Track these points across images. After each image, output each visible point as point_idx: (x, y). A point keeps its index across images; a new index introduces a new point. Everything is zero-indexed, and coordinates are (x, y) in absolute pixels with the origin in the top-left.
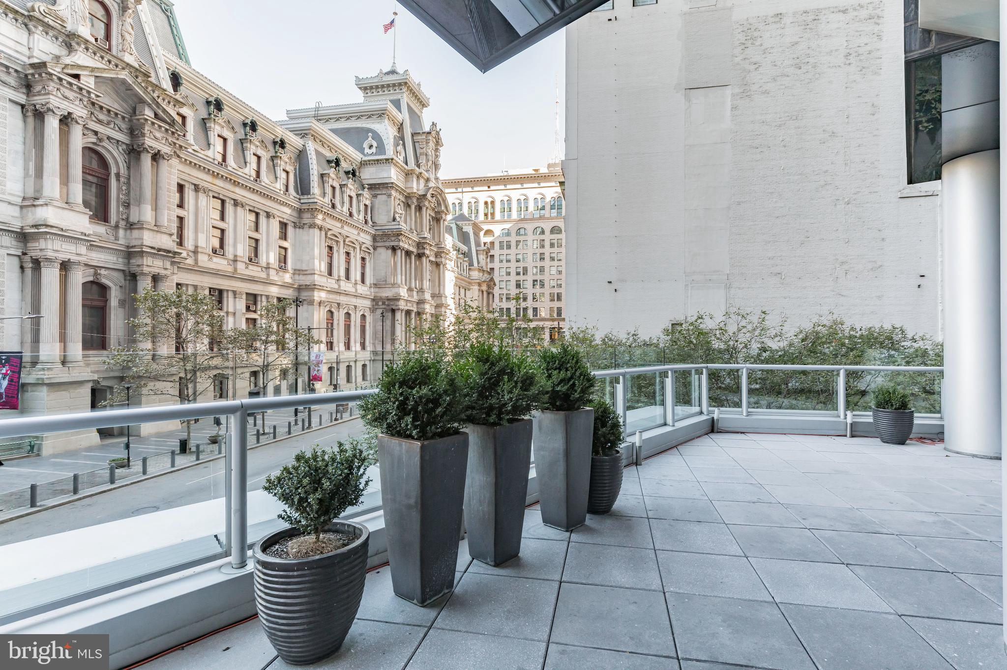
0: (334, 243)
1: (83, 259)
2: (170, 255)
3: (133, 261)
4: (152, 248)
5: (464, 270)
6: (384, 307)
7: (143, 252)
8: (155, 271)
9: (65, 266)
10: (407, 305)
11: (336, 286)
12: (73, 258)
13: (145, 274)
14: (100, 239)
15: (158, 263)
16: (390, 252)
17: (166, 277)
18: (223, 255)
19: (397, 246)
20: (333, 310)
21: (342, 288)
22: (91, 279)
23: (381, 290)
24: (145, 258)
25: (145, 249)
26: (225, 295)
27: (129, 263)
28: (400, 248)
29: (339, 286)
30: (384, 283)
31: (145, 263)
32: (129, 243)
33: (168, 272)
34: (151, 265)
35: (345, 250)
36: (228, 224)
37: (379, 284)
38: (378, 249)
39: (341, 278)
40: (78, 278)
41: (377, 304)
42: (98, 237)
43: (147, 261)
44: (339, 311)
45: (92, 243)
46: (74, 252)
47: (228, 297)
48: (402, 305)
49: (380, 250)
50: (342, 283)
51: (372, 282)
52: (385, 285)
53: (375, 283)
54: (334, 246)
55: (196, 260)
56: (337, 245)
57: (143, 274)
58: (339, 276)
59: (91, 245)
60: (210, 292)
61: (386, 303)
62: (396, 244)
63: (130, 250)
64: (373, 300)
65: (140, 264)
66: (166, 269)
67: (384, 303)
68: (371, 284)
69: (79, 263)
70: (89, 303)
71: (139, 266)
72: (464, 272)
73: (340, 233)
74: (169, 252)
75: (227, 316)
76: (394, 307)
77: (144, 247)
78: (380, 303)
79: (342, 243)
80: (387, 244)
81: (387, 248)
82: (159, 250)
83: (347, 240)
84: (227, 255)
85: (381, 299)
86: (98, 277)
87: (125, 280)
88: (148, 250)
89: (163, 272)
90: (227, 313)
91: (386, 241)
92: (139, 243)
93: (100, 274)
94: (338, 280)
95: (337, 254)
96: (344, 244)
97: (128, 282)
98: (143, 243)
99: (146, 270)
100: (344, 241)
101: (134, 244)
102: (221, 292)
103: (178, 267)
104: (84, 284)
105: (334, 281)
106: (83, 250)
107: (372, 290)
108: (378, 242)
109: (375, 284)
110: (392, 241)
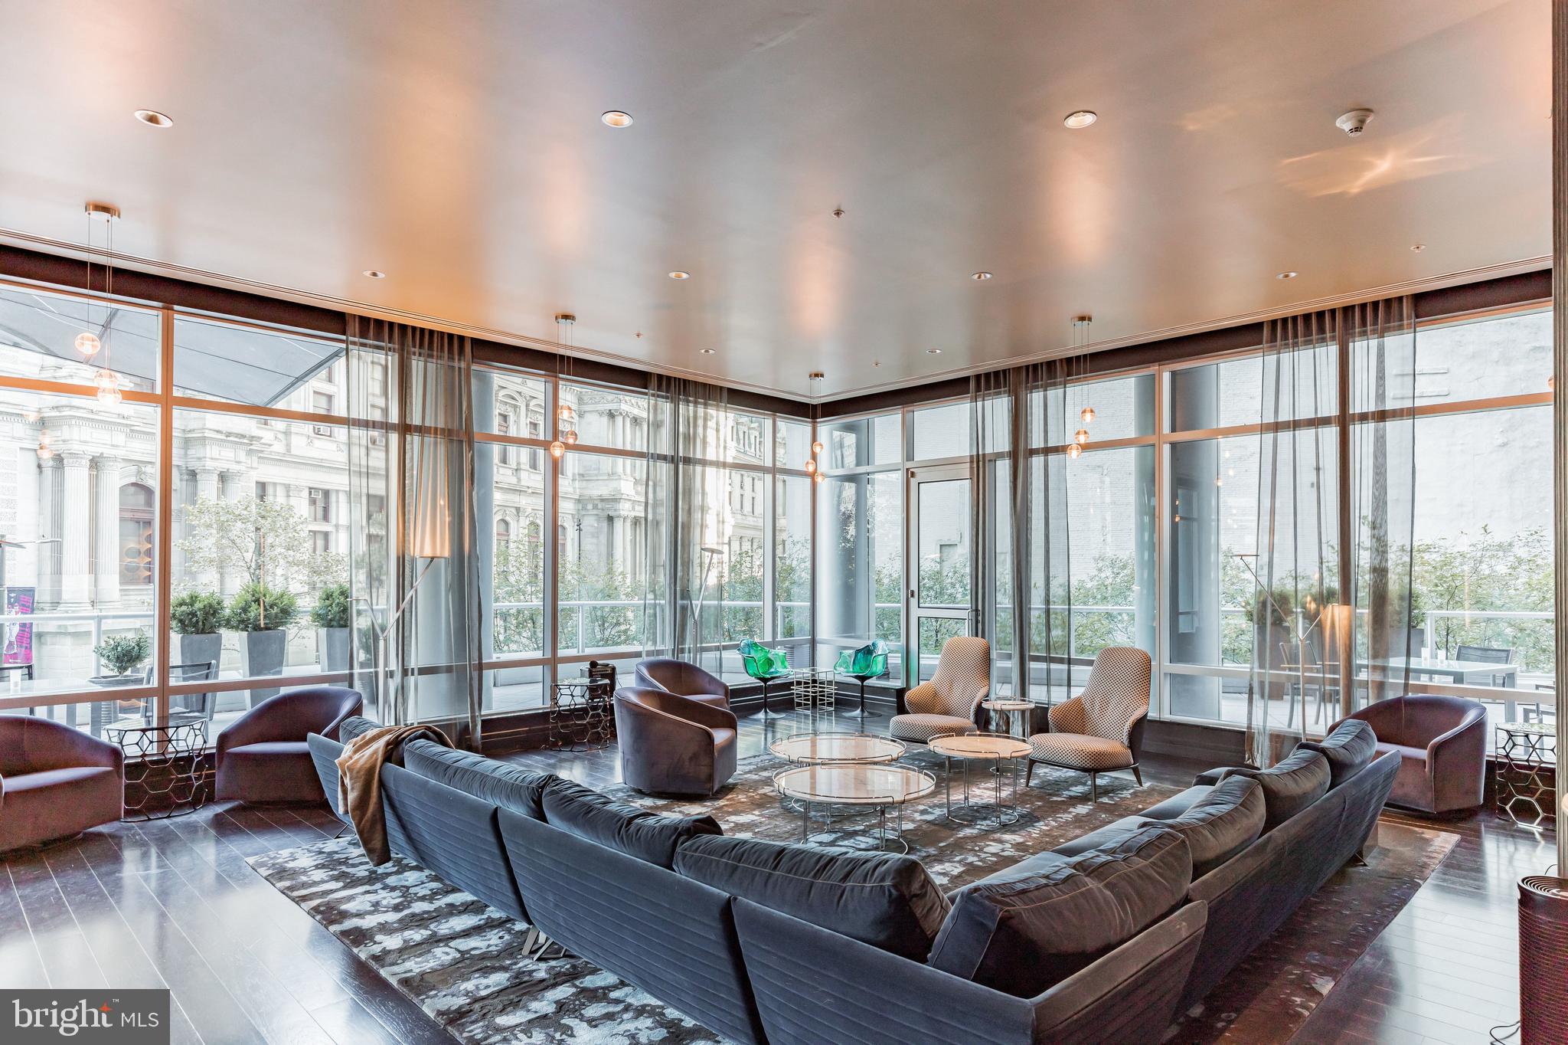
0: (509, 409)
1: (120, 453)
2: (245, 441)
3: (191, 452)
4: (218, 432)
5: (750, 444)
6: (595, 512)
7: (205, 438)
8: (223, 466)
9: (95, 463)
10: (633, 509)
11: (514, 480)
12: (108, 452)
13: (208, 472)
14: (144, 421)
15: (228, 453)
16: (605, 419)
17: (239, 474)
18: (330, 436)
19: (616, 410)
20: (508, 518)
21: (523, 483)
22: (133, 480)
23: (591, 484)
24: (208, 447)
25: (207, 434)
26: (333, 498)
27: (186, 454)
28: (621, 413)
29: (519, 480)
30: (596, 472)
31: (208, 455)
32: (186, 426)
33: (242, 468)
34: (218, 457)
35: (529, 420)
36: (338, 386)
37: (589, 475)
38: (587, 415)
39: (522, 466)
40: (115, 479)
41: (584, 508)
42: (140, 420)
43: (212, 451)
44: (518, 521)
45: (133, 428)
46: (109, 442)
47: (337, 502)
48: (625, 509)
49: (589, 417)
50: (524, 475)
51: (576, 472)
52: (596, 475)
53: (581, 472)
54: (511, 414)
55: (288, 446)
56: (515, 412)
57: (205, 471)
58: (518, 464)
59: (132, 431)
60: (310, 493)
61: (600, 506)
62: (615, 408)
63: (187, 436)
64: (579, 501)
65: (202, 456)
66: (239, 462)
67: (595, 507)
68: (574, 475)
69: (115, 459)
70: (129, 515)
71: (199, 459)
72: (750, 447)
73: (520, 393)
74: (243, 436)
75: (337, 531)
76: (611, 514)
77: (207, 431)
78: (590, 507)
79: (523, 408)
80: (600, 407)
81: (601, 414)
82: (229, 434)
83: (532, 403)
84: (336, 435)
85: (591, 499)
86: (143, 476)
87: (181, 480)
88: (213, 436)
89: (234, 467)
90: (337, 526)
91: (599, 403)
92: (201, 426)
93: (144, 473)
94: (516, 470)
95: (515, 427)
96: (527, 410)
97: (185, 483)
98: (205, 424)
99: (209, 464)
100: (527, 405)
101: (192, 428)
102: (326, 494)
103: (259, 458)
104: (123, 489)
105: (510, 472)
106: (120, 438)
107: (577, 485)
108: (586, 404)
109: (582, 475)
110: (608, 402)
